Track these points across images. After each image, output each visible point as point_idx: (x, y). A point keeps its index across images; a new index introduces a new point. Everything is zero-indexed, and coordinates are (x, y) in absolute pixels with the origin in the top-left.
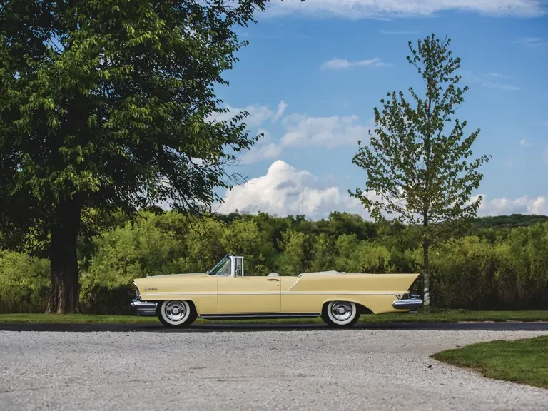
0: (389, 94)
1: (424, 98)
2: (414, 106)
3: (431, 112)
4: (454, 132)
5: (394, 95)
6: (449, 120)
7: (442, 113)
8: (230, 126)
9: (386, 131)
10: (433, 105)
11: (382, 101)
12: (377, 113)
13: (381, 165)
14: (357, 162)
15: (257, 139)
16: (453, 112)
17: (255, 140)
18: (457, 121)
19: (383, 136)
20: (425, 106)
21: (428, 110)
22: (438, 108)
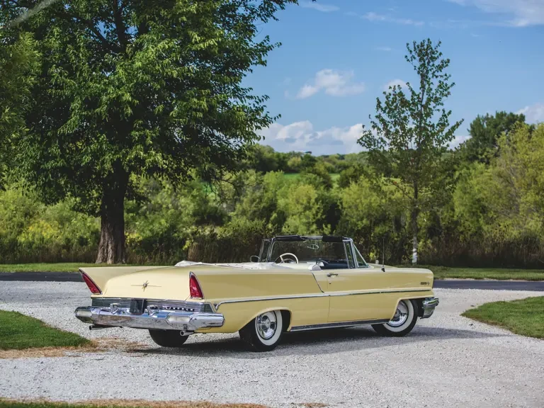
0: (390, 88)
1: (418, 91)
2: (408, 97)
3: (424, 103)
4: (441, 119)
5: (394, 89)
6: (438, 110)
7: (432, 104)
8: (253, 108)
9: (385, 116)
10: (426, 97)
11: (384, 93)
12: (379, 103)
13: (382, 146)
14: (361, 143)
15: (275, 119)
16: (442, 104)
17: (273, 120)
18: (444, 111)
19: (383, 121)
20: (418, 98)
21: (421, 101)
22: (429, 100)
